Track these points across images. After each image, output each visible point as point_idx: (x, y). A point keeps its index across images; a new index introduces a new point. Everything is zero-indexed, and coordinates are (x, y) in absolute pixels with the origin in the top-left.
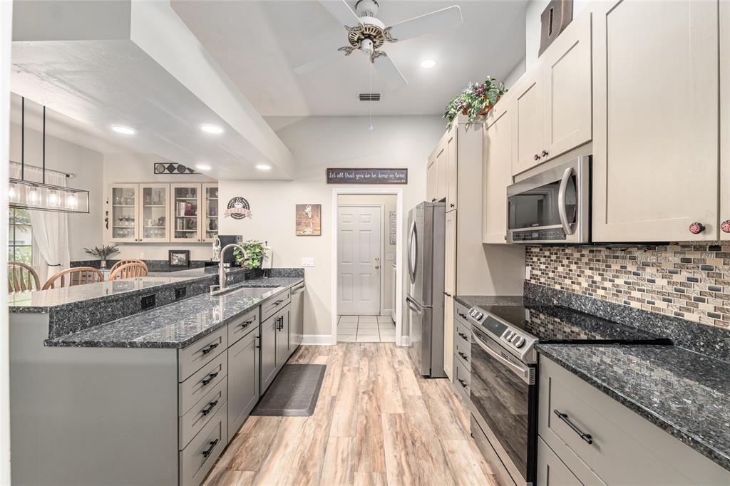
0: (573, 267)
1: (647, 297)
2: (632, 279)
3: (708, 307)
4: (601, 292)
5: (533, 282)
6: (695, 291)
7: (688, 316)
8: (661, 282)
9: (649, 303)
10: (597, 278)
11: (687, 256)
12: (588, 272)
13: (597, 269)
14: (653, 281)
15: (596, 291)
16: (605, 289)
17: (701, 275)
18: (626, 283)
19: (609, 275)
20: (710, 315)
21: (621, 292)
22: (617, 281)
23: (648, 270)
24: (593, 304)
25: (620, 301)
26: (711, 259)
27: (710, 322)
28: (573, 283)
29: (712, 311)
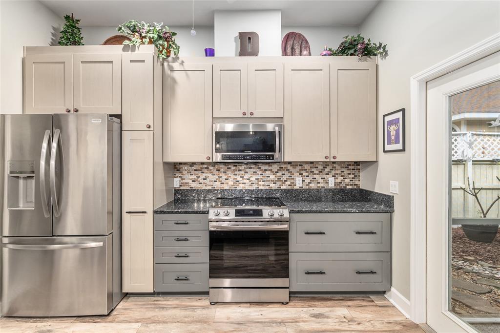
0: (222, 175)
1: (267, 183)
2: (259, 177)
3: (288, 183)
4: (241, 185)
5: (182, 188)
6: (284, 178)
7: (282, 187)
8: (272, 177)
9: (267, 186)
10: (239, 179)
11: (281, 166)
12: (233, 176)
13: (239, 175)
14: (269, 177)
15: (239, 186)
16: (245, 183)
17: (286, 173)
18: (256, 179)
19: (247, 176)
20: (289, 185)
21: (254, 183)
22: (251, 179)
23: (267, 172)
24: (240, 192)
25: (254, 187)
26: (289, 167)
27: (290, 187)
28: (221, 184)
29: (290, 184)
